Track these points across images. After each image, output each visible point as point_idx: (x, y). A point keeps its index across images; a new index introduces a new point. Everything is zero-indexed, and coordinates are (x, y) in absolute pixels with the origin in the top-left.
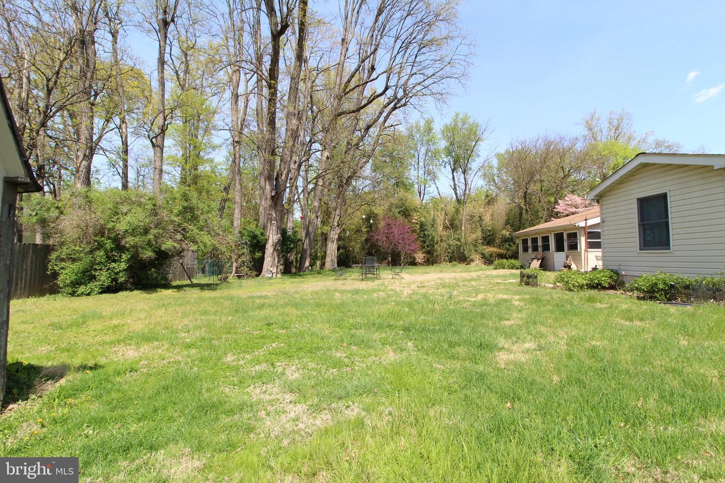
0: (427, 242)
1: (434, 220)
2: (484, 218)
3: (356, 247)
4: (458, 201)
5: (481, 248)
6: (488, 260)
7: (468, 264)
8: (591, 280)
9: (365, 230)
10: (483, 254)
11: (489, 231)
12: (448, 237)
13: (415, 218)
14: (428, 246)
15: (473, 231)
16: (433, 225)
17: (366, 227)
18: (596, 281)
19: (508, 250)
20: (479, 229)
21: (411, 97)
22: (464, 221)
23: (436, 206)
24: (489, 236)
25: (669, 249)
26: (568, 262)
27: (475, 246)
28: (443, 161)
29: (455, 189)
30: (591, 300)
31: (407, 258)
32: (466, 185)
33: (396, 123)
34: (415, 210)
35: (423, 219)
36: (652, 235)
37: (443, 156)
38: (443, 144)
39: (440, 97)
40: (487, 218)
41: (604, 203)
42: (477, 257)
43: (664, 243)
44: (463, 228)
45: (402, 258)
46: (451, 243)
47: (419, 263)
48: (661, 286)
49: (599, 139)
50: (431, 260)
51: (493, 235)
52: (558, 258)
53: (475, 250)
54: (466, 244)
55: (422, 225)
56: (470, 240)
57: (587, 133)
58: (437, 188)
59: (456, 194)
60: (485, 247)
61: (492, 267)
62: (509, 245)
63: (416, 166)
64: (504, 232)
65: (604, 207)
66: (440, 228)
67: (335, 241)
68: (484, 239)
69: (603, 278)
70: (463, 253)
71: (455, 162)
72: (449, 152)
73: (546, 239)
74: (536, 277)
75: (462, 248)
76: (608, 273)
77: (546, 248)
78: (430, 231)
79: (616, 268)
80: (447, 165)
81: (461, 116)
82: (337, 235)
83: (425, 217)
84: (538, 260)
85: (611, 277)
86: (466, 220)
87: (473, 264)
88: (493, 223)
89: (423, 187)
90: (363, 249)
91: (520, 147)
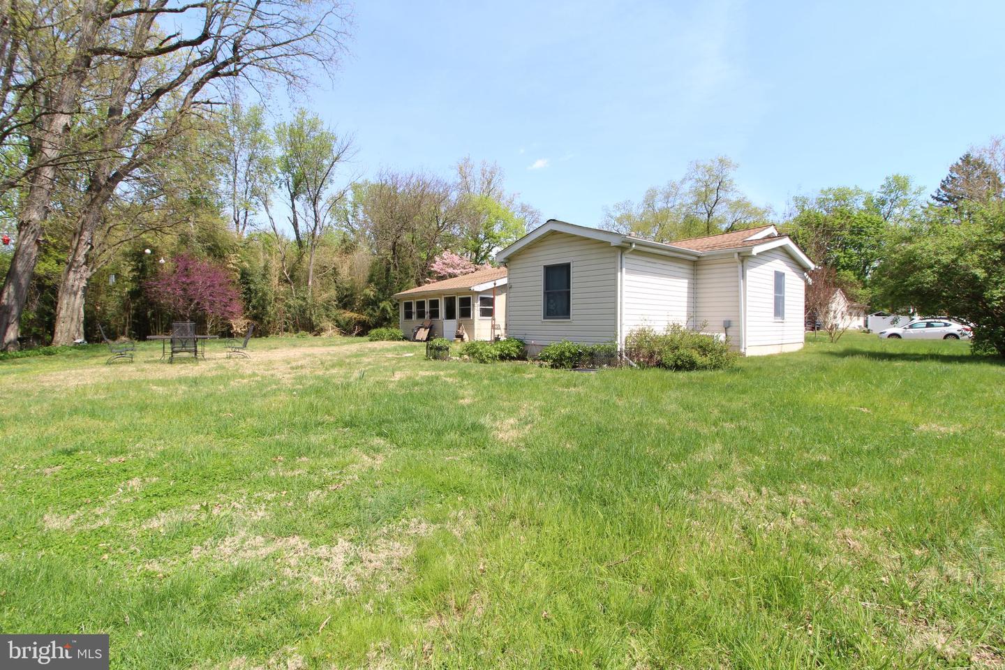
0: (254, 301)
1: (266, 268)
2: (340, 270)
3: (111, 305)
4: (299, 242)
5: (334, 312)
6: (346, 329)
7: (315, 335)
8: (502, 350)
9: (131, 275)
10: (337, 321)
11: (347, 290)
12: (287, 295)
13: (233, 260)
14: (254, 307)
15: (325, 288)
16: (264, 275)
17: (133, 270)
18: (507, 352)
19: (371, 315)
20: (333, 286)
21: (245, 65)
22: (311, 273)
23: (266, 246)
24: (346, 296)
25: (569, 318)
26: (460, 331)
27: (327, 310)
28: (277, 178)
29: (295, 224)
30: (516, 370)
31: (216, 327)
32: (316, 222)
33: (216, 100)
34: (234, 249)
35: (246, 264)
36: (554, 305)
37: (278, 170)
38: (278, 152)
39: (291, 79)
40: (344, 271)
41: (511, 267)
42: (329, 325)
43: (565, 313)
44: (310, 283)
45: (209, 326)
46: (291, 303)
47: (238, 333)
48: (567, 354)
49: (472, 190)
50: (260, 328)
51: (351, 295)
52: (449, 326)
53: (327, 316)
54: (314, 306)
55: (245, 274)
56: (320, 300)
57: (459, 181)
58: (271, 218)
59: (297, 231)
60: (342, 311)
61: (366, 338)
62: (373, 309)
63: (231, 178)
64: (367, 291)
65: (512, 272)
66: (276, 281)
67: (80, 293)
68: (340, 300)
69: (513, 348)
70: (310, 319)
71: (297, 185)
72: (288, 168)
73: (434, 304)
74: (447, 349)
75: (308, 312)
76: (515, 343)
77: (434, 314)
78: (258, 283)
79: (521, 337)
80: (283, 185)
81: (308, 117)
82: (85, 281)
83: (249, 262)
84: (426, 328)
85: (518, 347)
86: (316, 272)
87: (324, 335)
88: (352, 279)
89: (242, 214)
90: (125, 308)
91: (390, 182)
